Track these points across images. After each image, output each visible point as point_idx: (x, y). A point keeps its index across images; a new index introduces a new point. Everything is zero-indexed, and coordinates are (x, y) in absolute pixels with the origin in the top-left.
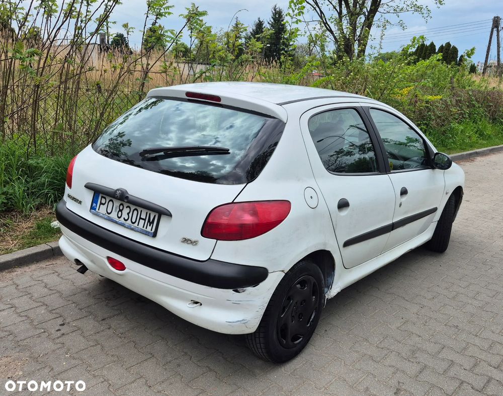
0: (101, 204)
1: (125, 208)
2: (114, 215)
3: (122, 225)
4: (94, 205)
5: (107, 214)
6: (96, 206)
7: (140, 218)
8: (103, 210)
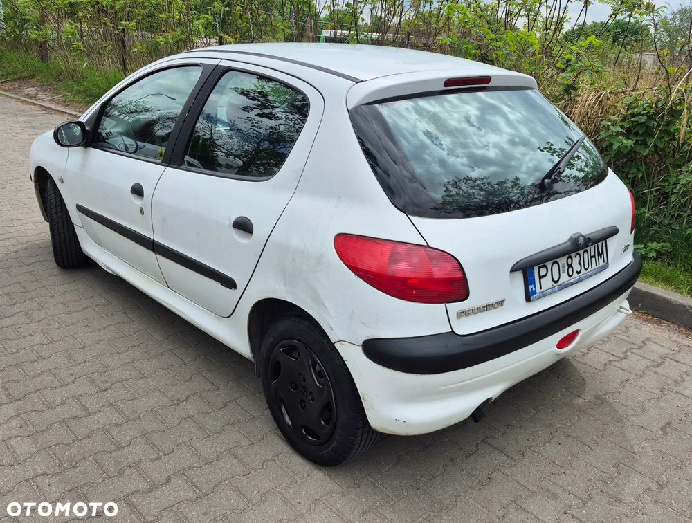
0: (541, 277)
1: (574, 258)
2: (565, 278)
3: (580, 280)
4: (531, 287)
5: (555, 285)
6: (535, 287)
7: (592, 257)
8: (547, 283)
